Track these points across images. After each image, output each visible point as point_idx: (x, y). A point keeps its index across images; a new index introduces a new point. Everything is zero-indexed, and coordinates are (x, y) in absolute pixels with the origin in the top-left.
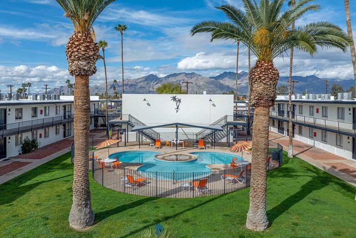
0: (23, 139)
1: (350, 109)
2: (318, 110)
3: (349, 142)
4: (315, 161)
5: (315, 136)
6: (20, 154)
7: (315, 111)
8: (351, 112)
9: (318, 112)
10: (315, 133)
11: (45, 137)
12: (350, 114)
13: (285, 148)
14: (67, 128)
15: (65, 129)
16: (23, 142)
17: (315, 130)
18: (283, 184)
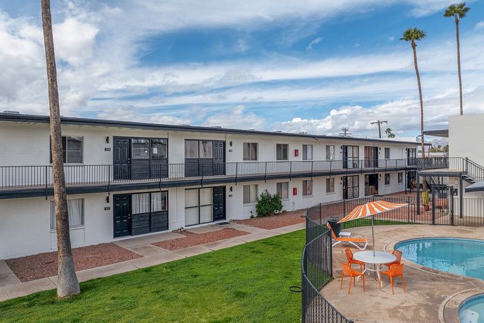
0: (260, 193)
6: (252, 217)
11: (305, 193)
14: (350, 185)
15: (346, 184)
16: (260, 199)
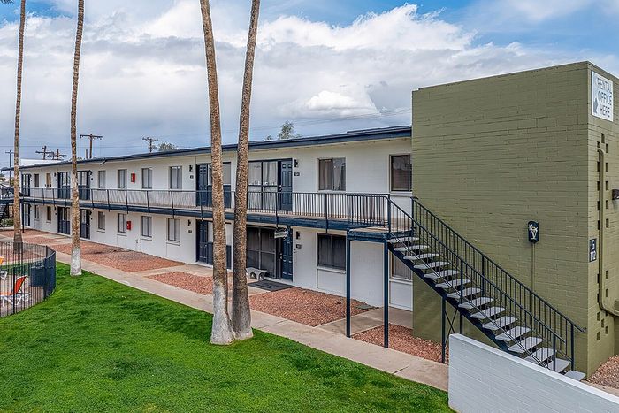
1: (191, 168)
2: (134, 176)
3: (190, 232)
4: (128, 274)
5: (129, 228)
7: (129, 178)
8: (194, 173)
9: (134, 181)
10: (129, 223)
12: (191, 177)
13: (61, 257)
17: (129, 216)
18: (46, 341)
